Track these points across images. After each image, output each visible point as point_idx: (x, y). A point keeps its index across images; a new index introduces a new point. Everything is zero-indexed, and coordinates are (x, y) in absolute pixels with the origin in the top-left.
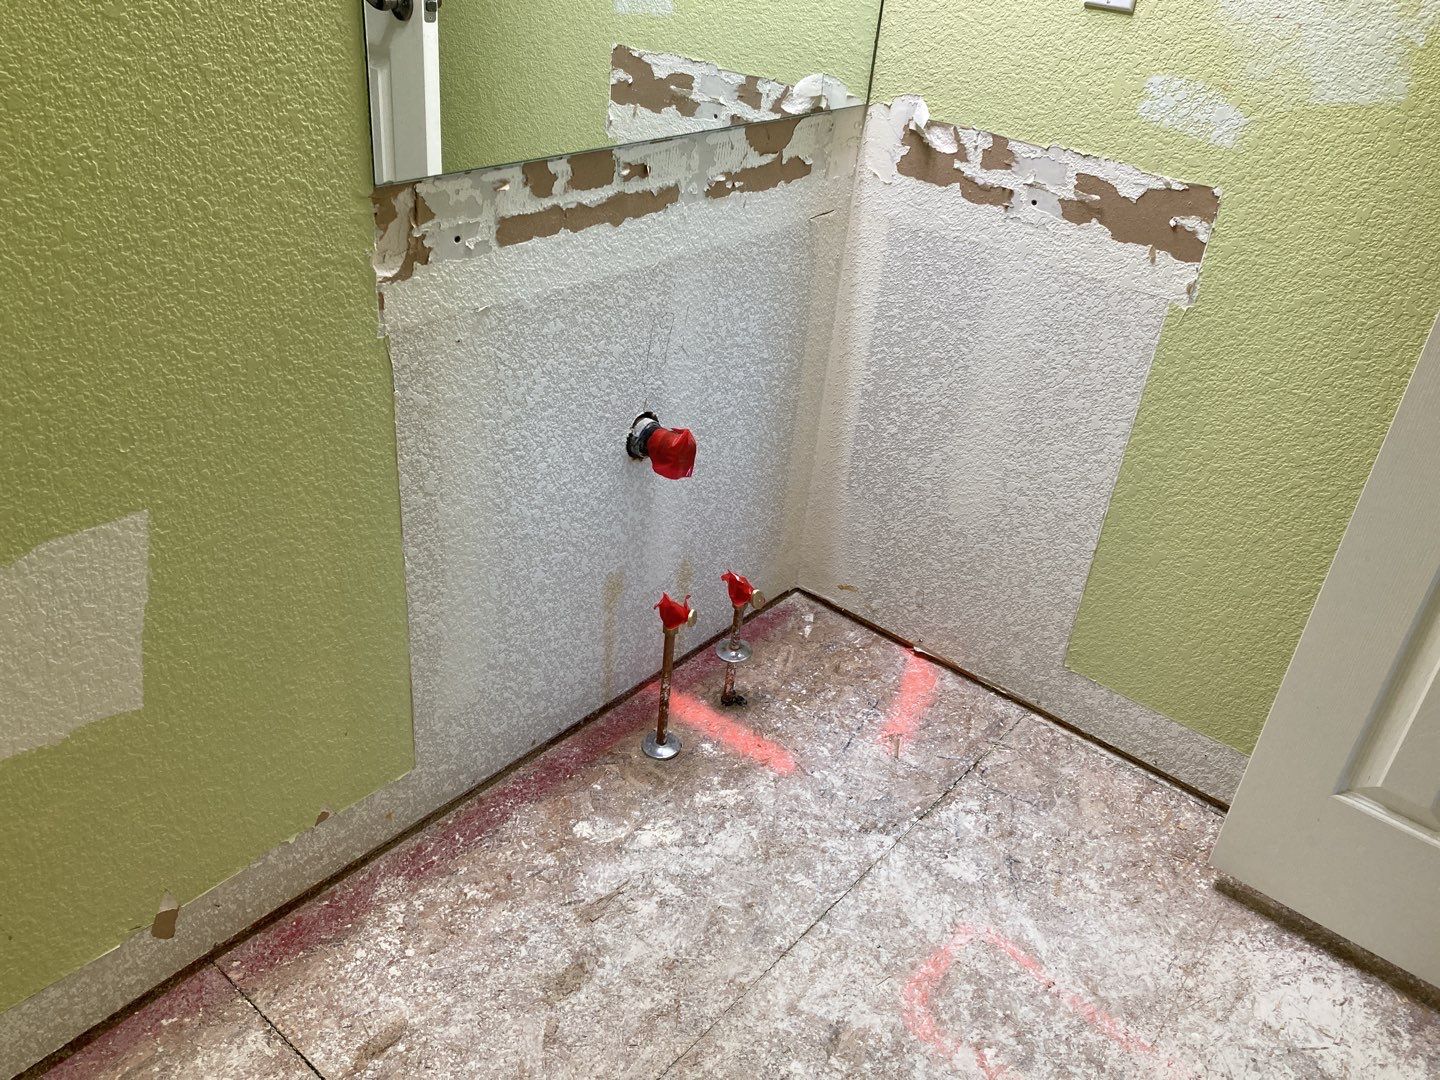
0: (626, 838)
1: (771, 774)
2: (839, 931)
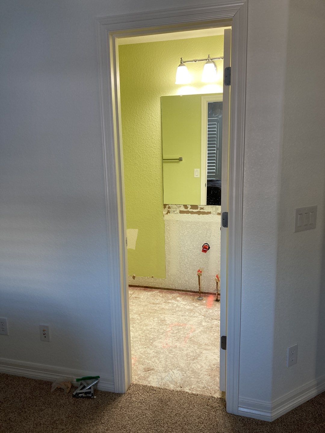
0: (180, 301)
1: (206, 307)
2: (181, 317)
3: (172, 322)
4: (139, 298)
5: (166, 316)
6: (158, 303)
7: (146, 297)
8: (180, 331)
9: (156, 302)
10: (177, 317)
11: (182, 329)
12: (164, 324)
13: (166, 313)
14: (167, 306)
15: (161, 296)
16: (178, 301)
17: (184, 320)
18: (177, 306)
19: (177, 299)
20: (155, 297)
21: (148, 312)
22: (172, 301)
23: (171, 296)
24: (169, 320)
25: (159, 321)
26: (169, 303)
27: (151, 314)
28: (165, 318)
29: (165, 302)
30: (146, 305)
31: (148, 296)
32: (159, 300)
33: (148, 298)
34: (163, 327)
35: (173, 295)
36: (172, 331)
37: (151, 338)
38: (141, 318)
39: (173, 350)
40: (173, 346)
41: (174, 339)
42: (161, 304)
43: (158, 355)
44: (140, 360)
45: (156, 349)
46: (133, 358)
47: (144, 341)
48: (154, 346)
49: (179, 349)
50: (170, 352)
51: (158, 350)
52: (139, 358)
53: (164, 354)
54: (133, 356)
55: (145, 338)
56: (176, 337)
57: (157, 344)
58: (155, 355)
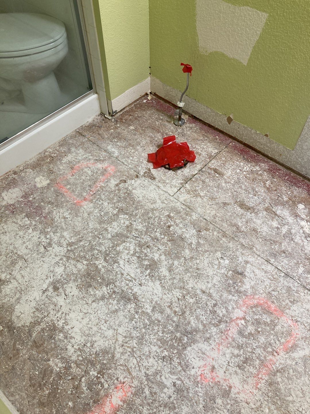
2: (281, 279)
3: (256, 290)
4: (221, 174)
5: (251, 259)
6: (252, 207)
7: (234, 178)
8: (261, 333)
9: (249, 201)
10: (273, 276)
11: (268, 325)
12: (236, 288)
13: (254, 249)
14: (266, 226)
15: (268, 183)
16: (297, 216)
17: (284, 291)
18: (289, 232)
19: (297, 207)
20: (254, 185)
21: (221, 229)
22: (284, 212)
23: (289, 193)
24: (252, 279)
25: (231, 272)
26: (276, 214)
27: (224, 239)
28: (246, 265)
29: (267, 209)
30: (225, 204)
31: (241, 176)
32: (258, 198)
33: (238, 182)
34: (230, 297)
35: (292, 192)
36: (243, 322)
37: (189, 329)
38: (198, 243)
39: (217, 401)
40: (224, 384)
41: (235, 356)
42: (256, 214)
43: (178, 404)
44: (135, 402)
45: (183, 378)
46: (124, 383)
47: (172, 332)
48: (183, 363)
49: (231, 405)
50: (209, 405)
51: (185, 382)
52: (135, 394)
53: (192, 406)
54: (126, 379)
55: (179, 321)
56: (243, 353)
57: (193, 360)
58: (172, 399)
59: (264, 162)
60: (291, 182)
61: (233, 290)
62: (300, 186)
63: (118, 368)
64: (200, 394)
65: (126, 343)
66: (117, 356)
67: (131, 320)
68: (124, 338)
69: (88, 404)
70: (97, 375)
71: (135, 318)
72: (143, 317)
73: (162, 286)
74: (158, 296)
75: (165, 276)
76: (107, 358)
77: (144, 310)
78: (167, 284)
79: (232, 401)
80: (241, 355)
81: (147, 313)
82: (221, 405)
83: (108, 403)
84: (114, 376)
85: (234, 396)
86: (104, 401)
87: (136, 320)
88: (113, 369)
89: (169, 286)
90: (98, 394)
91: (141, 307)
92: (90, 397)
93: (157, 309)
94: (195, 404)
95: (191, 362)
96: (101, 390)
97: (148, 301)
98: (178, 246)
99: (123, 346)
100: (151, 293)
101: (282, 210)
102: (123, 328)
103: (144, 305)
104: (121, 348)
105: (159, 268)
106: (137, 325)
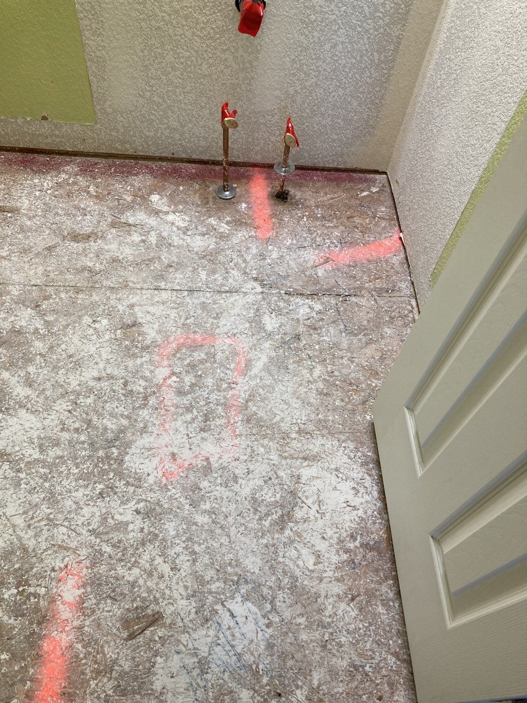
0: (165, 212)
1: (253, 233)
2: (188, 300)
3: (166, 332)
4: (15, 210)
5: (134, 300)
6: (92, 233)
7: (39, 206)
8: (203, 375)
9: (81, 227)
10: (174, 302)
11: (206, 361)
12: (139, 345)
13: (131, 284)
14: (127, 247)
15: (92, 189)
16: (157, 213)
17: (199, 312)
18: (161, 238)
19: (151, 201)
20: (75, 201)
21: (67, 285)
22: (138, 216)
23: (128, 188)
24: (152, 321)
25: (119, 331)
26: (130, 225)
27: (80, 296)
28: (133, 310)
29: (113, 225)
30: (49, 249)
31: (48, 199)
32: (92, 216)
33: (48, 209)
34: (139, 361)
35: (133, 186)
36: (174, 378)
37: (110, 436)
38: (47, 324)
39: (201, 486)
40: (198, 463)
41: (191, 423)
42: (103, 237)
43: (158, 528)
44: (99, 573)
45: (144, 497)
46: (66, 566)
47: (89, 457)
48: (132, 479)
49: (221, 476)
50: (195, 498)
51: (149, 499)
52: (93, 565)
53: (176, 516)
54: (67, 559)
55: (89, 436)
56: (198, 412)
57: (141, 466)
58: (146, 531)
59: (68, 163)
60: (123, 173)
61: (137, 351)
62: (137, 173)
63: (43, 558)
64: (177, 496)
65: (32, 518)
66: (31, 544)
67: (17, 485)
68: (24, 516)
69: (33, 633)
70: (18, 590)
71: (22, 479)
72: (32, 470)
73: (33, 413)
74: (35, 428)
75: (28, 396)
76: (16, 559)
77: (26, 460)
78: (39, 405)
79: (219, 472)
80: (197, 416)
81: (35, 460)
82: (210, 486)
83: (61, 606)
84: (46, 571)
85: (217, 465)
86: (53, 610)
87: (25, 480)
88: (37, 564)
89: (44, 405)
90: (37, 609)
91: (20, 459)
92: (29, 623)
93: (47, 444)
94: (179, 511)
95: (142, 471)
96: (38, 602)
97: (25, 444)
98: (19, 344)
99: (29, 526)
100: (23, 432)
101: (134, 216)
102: (13, 504)
103: (22, 455)
104: (29, 531)
105: (11, 393)
106: (31, 485)
